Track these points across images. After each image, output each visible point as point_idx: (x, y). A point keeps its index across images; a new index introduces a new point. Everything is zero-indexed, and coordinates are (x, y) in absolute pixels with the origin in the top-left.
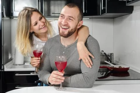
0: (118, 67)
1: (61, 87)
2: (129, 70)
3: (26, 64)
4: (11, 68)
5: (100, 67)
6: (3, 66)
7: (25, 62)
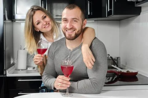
0: (126, 72)
1: (67, 93)
2: (138, 75)
3: (29, 69)
4: (13, 73)
5: (108, 72)
6: (5, 72)
7: (27, 67)
